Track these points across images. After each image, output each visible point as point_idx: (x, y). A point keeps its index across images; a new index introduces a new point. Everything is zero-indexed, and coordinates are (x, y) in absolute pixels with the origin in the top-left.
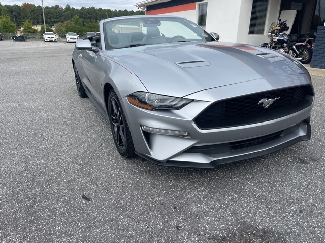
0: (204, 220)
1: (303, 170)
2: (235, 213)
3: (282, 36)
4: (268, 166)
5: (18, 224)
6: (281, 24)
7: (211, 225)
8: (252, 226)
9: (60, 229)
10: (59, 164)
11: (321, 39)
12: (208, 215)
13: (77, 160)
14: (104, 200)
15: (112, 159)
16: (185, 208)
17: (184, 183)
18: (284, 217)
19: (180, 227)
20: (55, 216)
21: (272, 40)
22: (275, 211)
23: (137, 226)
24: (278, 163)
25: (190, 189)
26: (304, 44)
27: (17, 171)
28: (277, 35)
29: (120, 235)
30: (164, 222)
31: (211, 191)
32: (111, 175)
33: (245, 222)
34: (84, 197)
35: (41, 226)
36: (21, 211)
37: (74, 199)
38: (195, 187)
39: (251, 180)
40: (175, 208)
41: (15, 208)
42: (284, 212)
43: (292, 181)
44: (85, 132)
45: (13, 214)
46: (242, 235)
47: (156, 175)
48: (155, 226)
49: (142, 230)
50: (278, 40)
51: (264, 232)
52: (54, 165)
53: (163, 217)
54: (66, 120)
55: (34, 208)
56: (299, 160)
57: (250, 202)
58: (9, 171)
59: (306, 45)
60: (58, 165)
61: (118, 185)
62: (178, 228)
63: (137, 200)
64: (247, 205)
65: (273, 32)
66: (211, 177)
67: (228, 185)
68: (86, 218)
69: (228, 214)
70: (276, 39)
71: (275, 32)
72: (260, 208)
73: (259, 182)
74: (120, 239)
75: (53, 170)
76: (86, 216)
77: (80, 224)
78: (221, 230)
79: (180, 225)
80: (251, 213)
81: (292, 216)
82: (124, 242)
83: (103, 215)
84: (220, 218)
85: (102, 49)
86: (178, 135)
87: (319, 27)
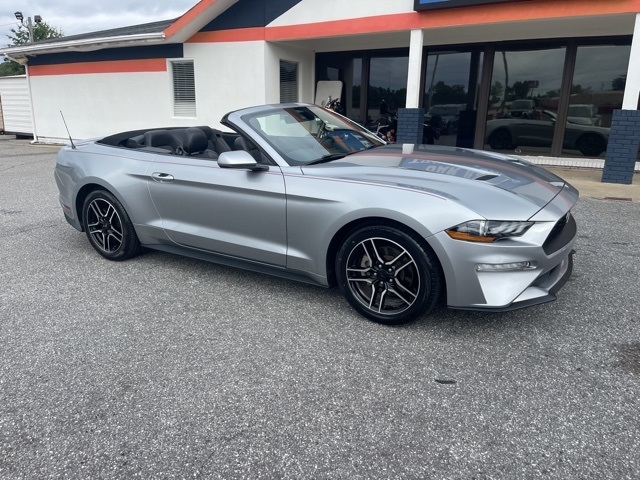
0: (586, 355)
1: (581, 287)
2: (596, 340)
6: (332, 105)
7: (597, 356)
8: (623, 345)
12: (583, 351)
14: (468, 376)
16: (555, 352)
17: (512, 331)
19: (579, 369)
20: (452, 410)
22: (618, 328)
23: (546, 383)
25: (527, 334)
31: (547, 329)
32: (420, 350)
34: (441, 382)
35: (459, 425)
37: (435, 388)
38: (528, 331)
39: (559, 309)
40: (546, 356)
42: (624, 326)
43: (588, 299)
46: (627, 355)
48: (560, 376)
51: (637, 346)
53: (552, 367)
57: (592, 327)
63: (500, 363)
64: (594, 331)
67: (550, 319)
68: (487, 398)
69: (595, 343)
72: (606, 330)
73: (568, 308)
75: (333, 371)
76: (483, 397)
77: (493, 406)
78: (611, 357)
79: (577, 367)
80: (606, 336)
85: (277, 165)
86: (522, 268)
87: (400, 110)
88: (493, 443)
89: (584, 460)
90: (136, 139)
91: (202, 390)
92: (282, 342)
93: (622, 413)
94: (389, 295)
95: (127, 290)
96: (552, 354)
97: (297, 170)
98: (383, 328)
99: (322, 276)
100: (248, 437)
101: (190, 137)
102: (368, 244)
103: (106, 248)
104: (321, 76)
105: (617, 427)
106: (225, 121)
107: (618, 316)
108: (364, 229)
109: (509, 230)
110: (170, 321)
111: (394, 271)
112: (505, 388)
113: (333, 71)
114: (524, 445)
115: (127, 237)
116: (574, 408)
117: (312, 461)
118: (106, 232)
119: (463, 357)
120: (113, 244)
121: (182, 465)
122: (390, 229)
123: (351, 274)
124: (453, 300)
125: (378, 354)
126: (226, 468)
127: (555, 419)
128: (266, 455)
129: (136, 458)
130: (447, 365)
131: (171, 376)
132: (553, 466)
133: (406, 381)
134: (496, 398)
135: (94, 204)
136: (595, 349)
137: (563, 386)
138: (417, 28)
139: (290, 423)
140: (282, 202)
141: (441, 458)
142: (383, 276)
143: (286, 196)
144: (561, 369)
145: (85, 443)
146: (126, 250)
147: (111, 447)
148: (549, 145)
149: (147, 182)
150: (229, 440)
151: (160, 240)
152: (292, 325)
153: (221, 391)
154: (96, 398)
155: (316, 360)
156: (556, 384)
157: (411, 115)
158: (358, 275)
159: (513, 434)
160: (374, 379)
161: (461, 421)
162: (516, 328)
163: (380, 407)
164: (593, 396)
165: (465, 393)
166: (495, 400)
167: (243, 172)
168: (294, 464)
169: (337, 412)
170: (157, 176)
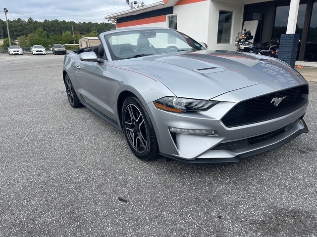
0: (240, 208)
1: (306, 159)
2: (264, 199)
3: (248, 44)
4: (275, 158)
5: (66, 231)
6: (246, 34)
7: (247, 212)
8: (283, 209)
9: (111, 230)
10: (81, 171)
11: (285, 45)
12: (242, 204)
13: (97, 166)
14: (141, 200)
15: (132, 163)
16: (219, 200)
17: (208, 179)
18: (306, 199)
19: (221, 216)
20: (100, 219)
21: (239, 48)
22: (297, 195)
23: (182, 219)
24: (283, 155)
25: (216, 183)
26: (268, 51)
27: (42, 181)
28: (243, 43)
29: (170, 229)
30: (205, 214)
31: (235, 183)
32: (137, 177)
33: (275, 207)
34: (120, 199)
35: (90, 230)
36: (63, 218)
37: (112, 202)
38: (220, 181)
39: (266, 170)
40: (210, 201)
41: (56, 216)
42: (304, 194)
43: (300, 168)
44: (93, 140)
45: (56, 222)
46: (277, 218)
47: (180, 174)
48: (199, 218)
49: (188, 222)
50: (244, 48)
51: (295, 213)
52: (77, 173)
53: (202, 209)
54: (68, 130)
55: (75, 214)
56: (299, 151)
57: (273, 189)
58: (32, 182)
59: (271, 52)
60: (81, 173)
61: (148, 185)
62: (220, 217)
63: (172, 198)
64: (272, 192)
65: (239, 41)
66: (231, 171)
67: (248, 177)
68: (131, 218)
69: (259, 201)
70: (243, 47)
71: (242, 40)
72: (283, 194)
73: (274, 172)
74: (171, 232)
75: (78, 178)
76: (130, 216)
77: (127, 224)
78: (258, 215)
79: (220, 215)
80: (277, 198)
81: (312, 197)
82: (177, 235)
83: (146, 213)
84: (253, 206)
85: (107, 60)
87: (282, 35)
94: (138, 141)
96: (216, 201)
99: (119, 125)
102: (130, 108)
103: (71, 101)
104: (247, 17)
108: (127, 98)
111: (139, 126)
118: (70, 94)
119: (155, 187)
122: (135, 99)
124: (161, 148)
130: (139, 190)
131: (15, 163)
133: (103, 193)
137: (191, 225)
142: (137, 128)
143: (104, 77)
153: (20, 175)
157: (289, 38)
163: (69, 204)
165: (124, 210)
166: (134, 220)
167: (97, 63)
169: (46, 201)
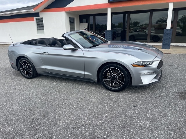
8: (179, 92)
11: (107, 35)
12: (169, 95)
14: (141, 104)
20: (139, 114)
22: (176, 88)
31: (158, 90)
34: (134, 106)
38: (153, 91)
43: (167, 81)
46: (180, 95)
51: (182, 92)
53: (162, 100)
55: (128, 116)
57: (169, 88)
67: (158, 87)
72: (173, 89)
76: (146, 109)
78: (176, 96)
79: (168, 99)
85: (80, 48)
86: (152, 74)
87: (106, 31)
88: (152, 121)
89: (176, 123)
90: (34, 42)
91: (67, 114)
92: (87, 99)
93: (183, 110)
94: (115, 83)
95: (36, 87)
96: (161, 96)
97: (87, 49)
98: (114, 93)
99: (95, 79)
100: (85, 126)
101: (51, 41)
102: (109, 69)
103: (26, 75)
105: (183, 114)
106: (63, 36)
107: (175, 85)
108: (108, 65)
109: (148, 63)
110: (52, 95)
111: (117, 77)
112: (151, 106)
113: (84, 20)
114: (160, 121)
115: (33, 72)
116: (170, 110)
117: (105, 131)
118: (26, 70)
119: (138, 99)
120: (29, 74)
121: (68, 136)
122: (115, 65)
123: (104, 78)
124: (134, 83)
125: (115, 100)
126: (81, 136)
127: (166, 113)
128: (91, 131)
129: (54, 135)
130: (134, 102)
131: (57, 111)
132: (169, 126)
133: (124, 107)
134: (150, 109)
135: (22, 62)
136: (172, 94)
137: (166, 105)
138: (109, 8)
139: (96, 121)
140: (83, 59)
141: (139, 127)
142: (114, 78)
143: (84, 57)
144: (164, 100)
145: (37, 133)
146: (33, 75)
147: (45, 133)
148: (146, 39)
149: (39, 55)
150: (80, 128)
151: (44, 72)
152: (88, 94)
153: (73, 114)
154: (36, 119)
155: (98, 103)
156: (164, 104)
157: (109, 32)
158: (106, 78)
159: (157, 118)
160: (116, 107)
161: (142, 116)
162: (150, 90)
163: (119, 114)
164: (174, 107)
165: (141, 108)
166: (150, 110)
167: (70, 51)
168: (100, 132)
169: (108, 117)
170: (43, 53)
